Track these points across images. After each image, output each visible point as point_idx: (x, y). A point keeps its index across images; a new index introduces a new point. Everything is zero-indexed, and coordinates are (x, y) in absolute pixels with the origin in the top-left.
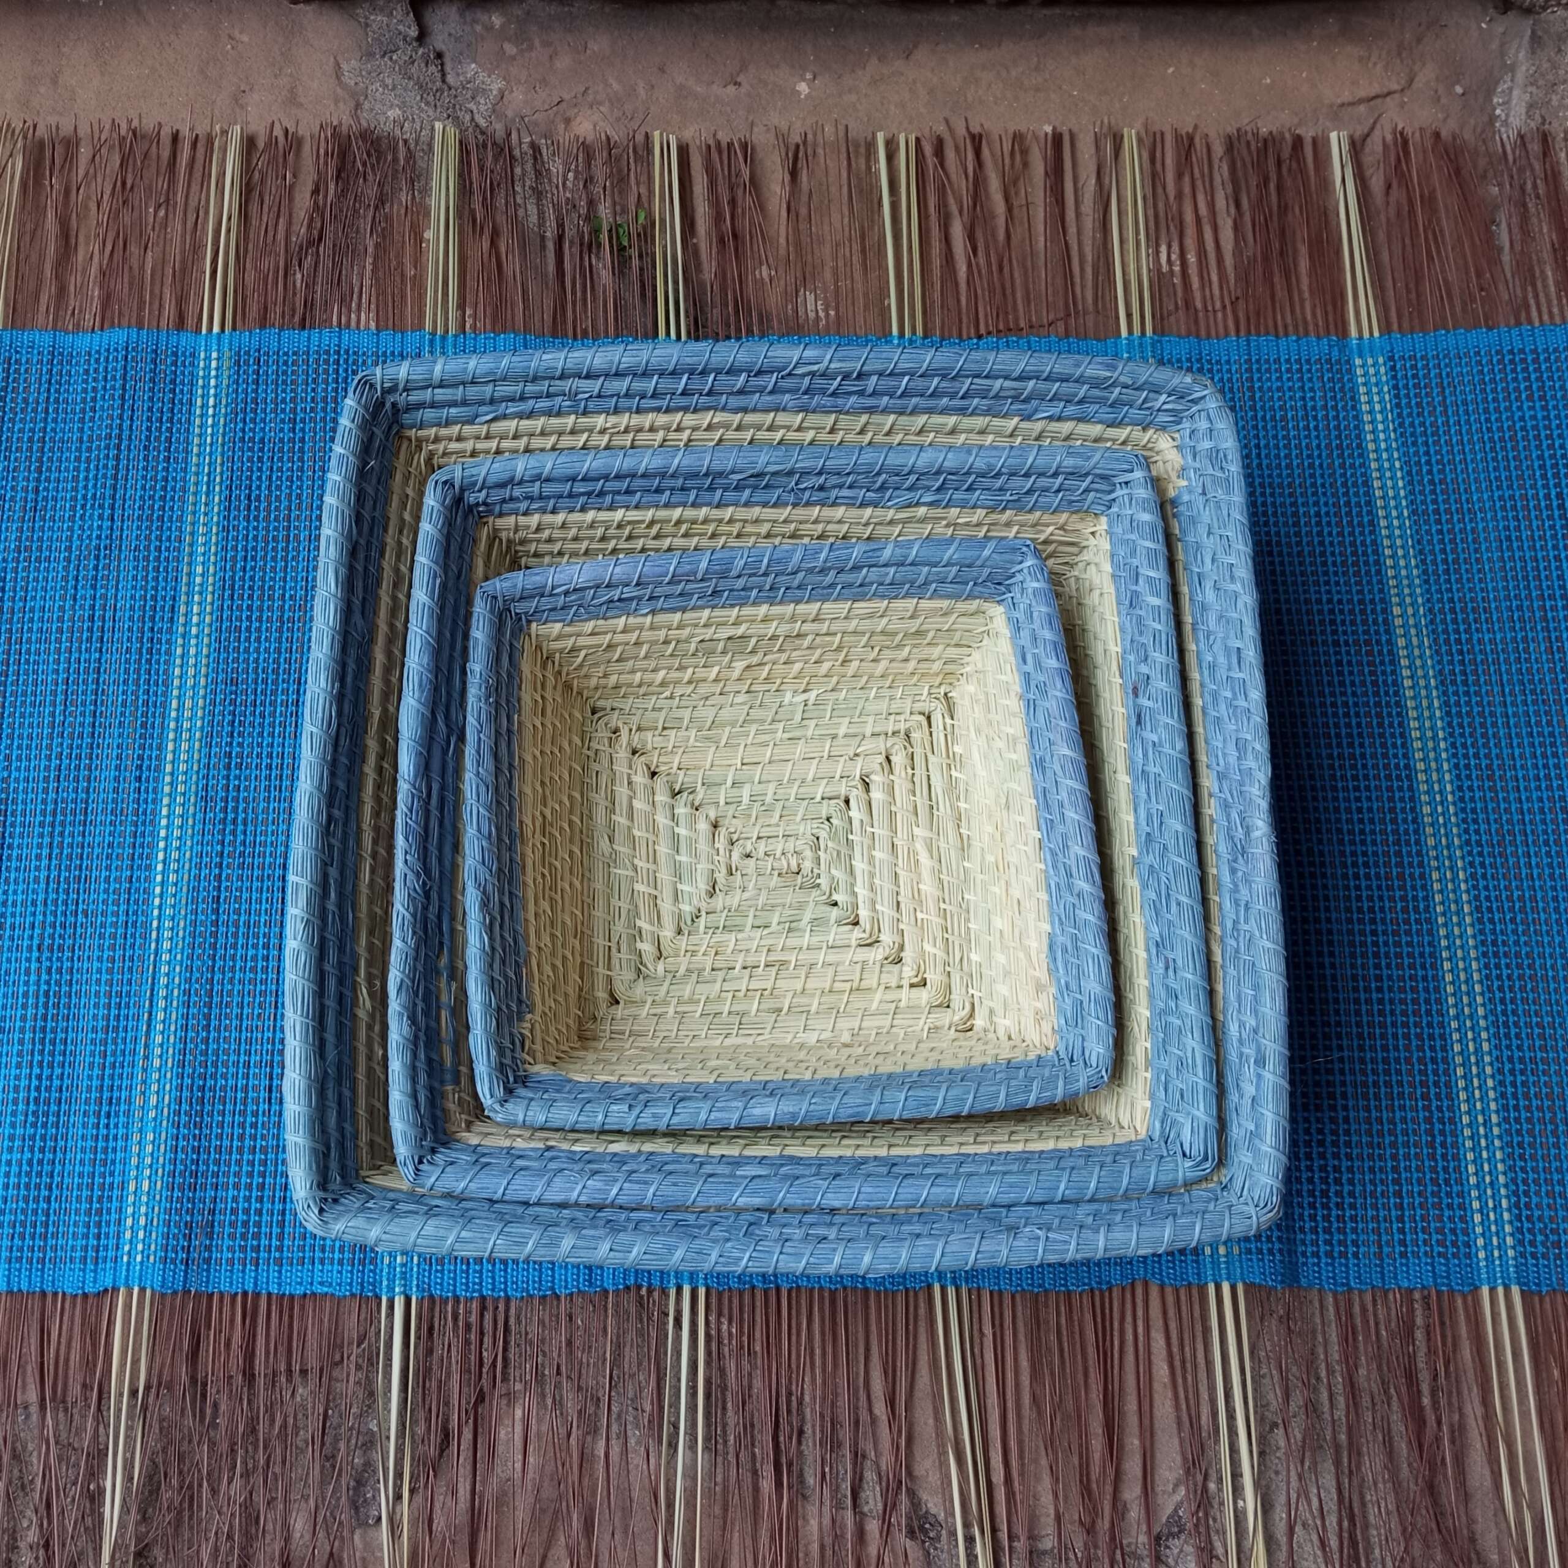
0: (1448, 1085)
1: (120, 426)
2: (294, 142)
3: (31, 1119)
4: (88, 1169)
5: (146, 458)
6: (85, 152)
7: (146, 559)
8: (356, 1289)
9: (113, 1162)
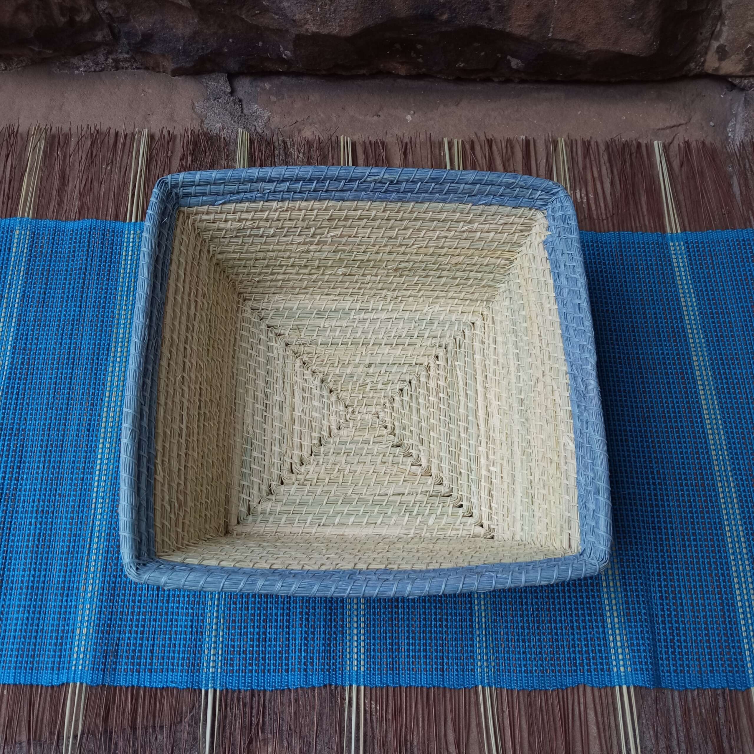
0: (730, 587)
1: (86, 264)
2: (172, 138)
4: (56, 622)
5: (98, 279)
6: (74, 140)
8: (189, 686)
9: (69, 619)
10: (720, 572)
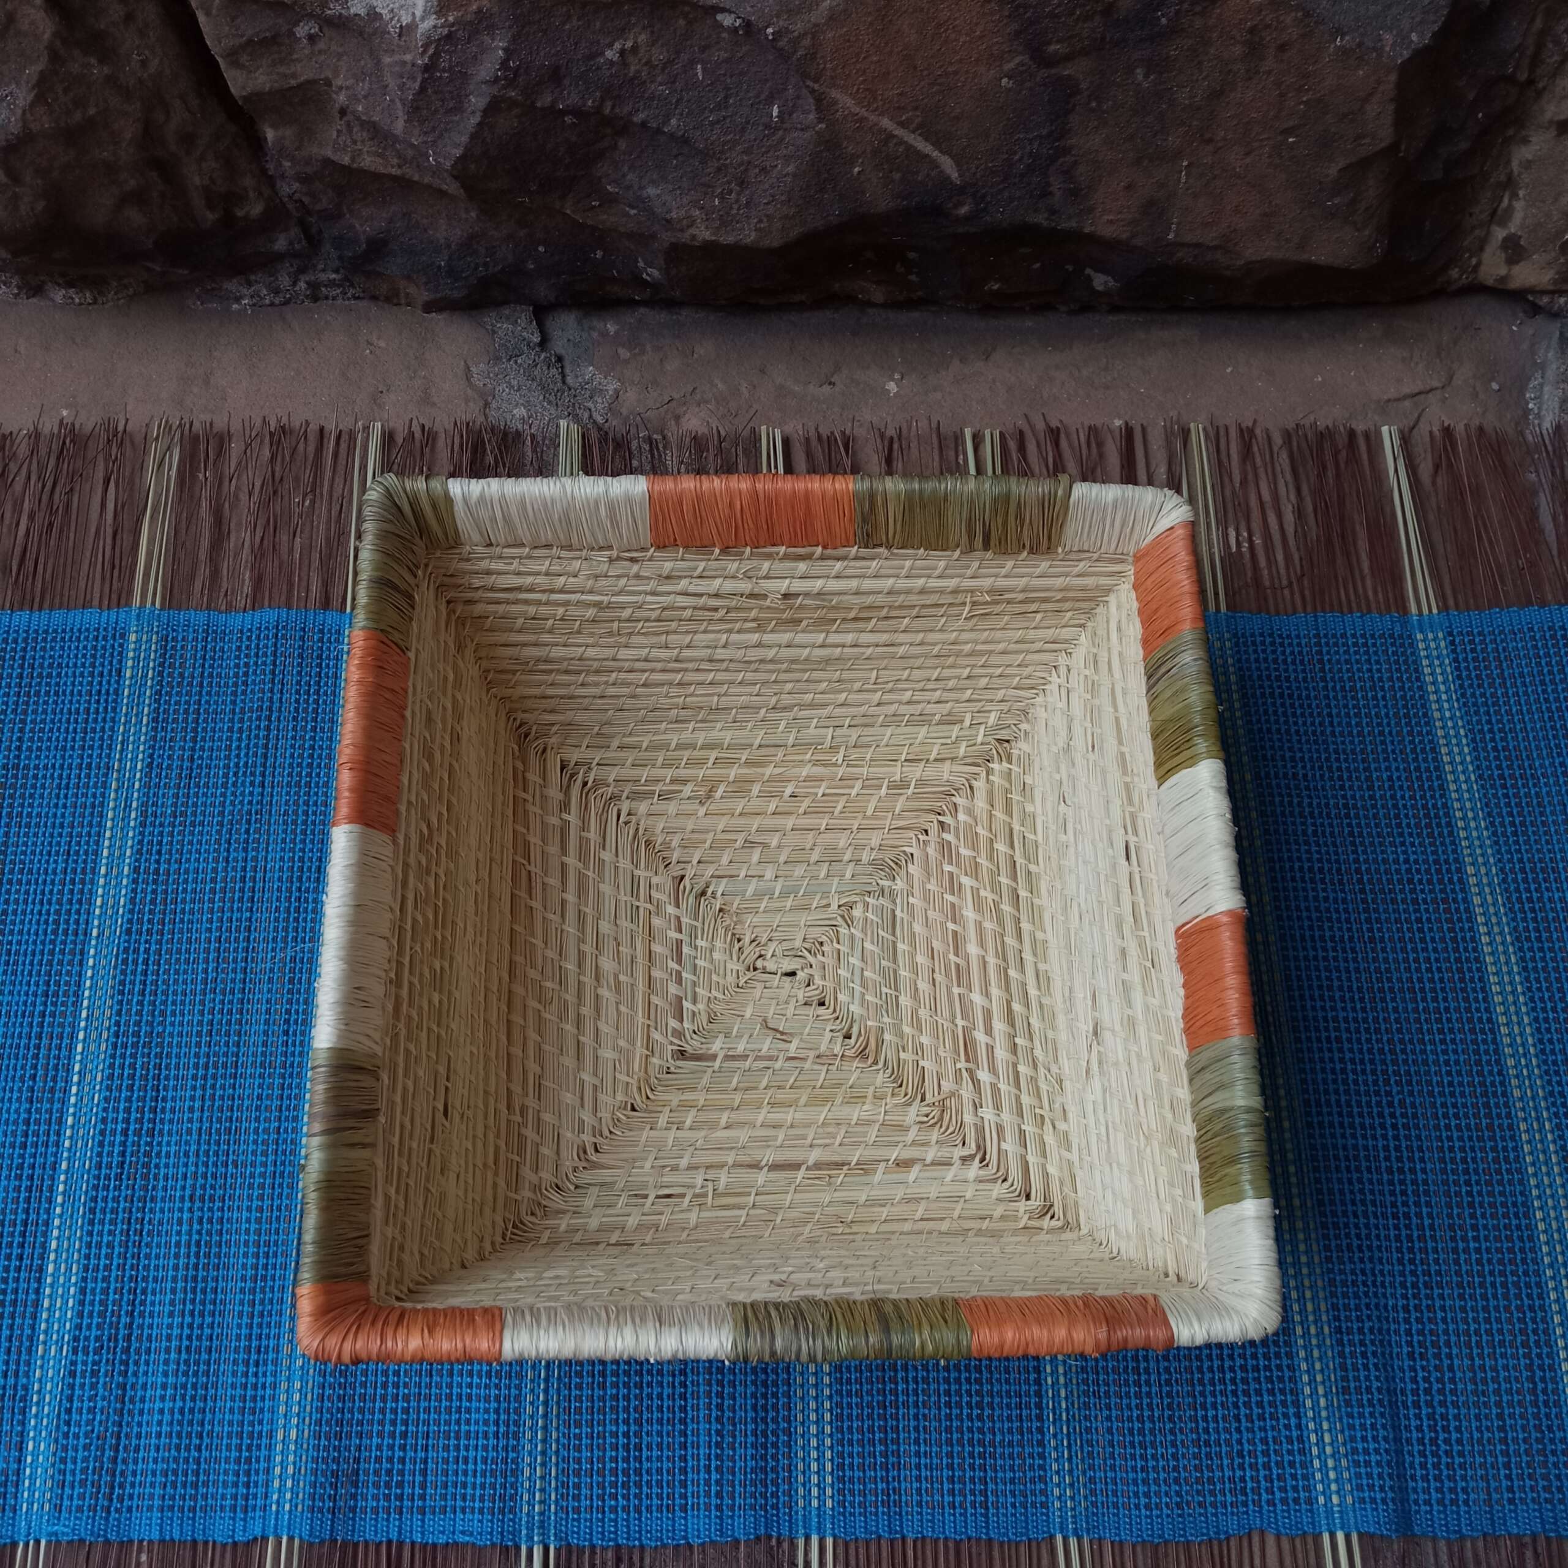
0: (1546, 1332)
1: (271, 700)
2: (430, 436)
3: (182, 1367)
4: (237, 1417)
5: (294, 729)
6: (236, 447)
7: (295, 822)
8: (497, 1539)
9: (262, 1410)
10: (1526, 1301)
